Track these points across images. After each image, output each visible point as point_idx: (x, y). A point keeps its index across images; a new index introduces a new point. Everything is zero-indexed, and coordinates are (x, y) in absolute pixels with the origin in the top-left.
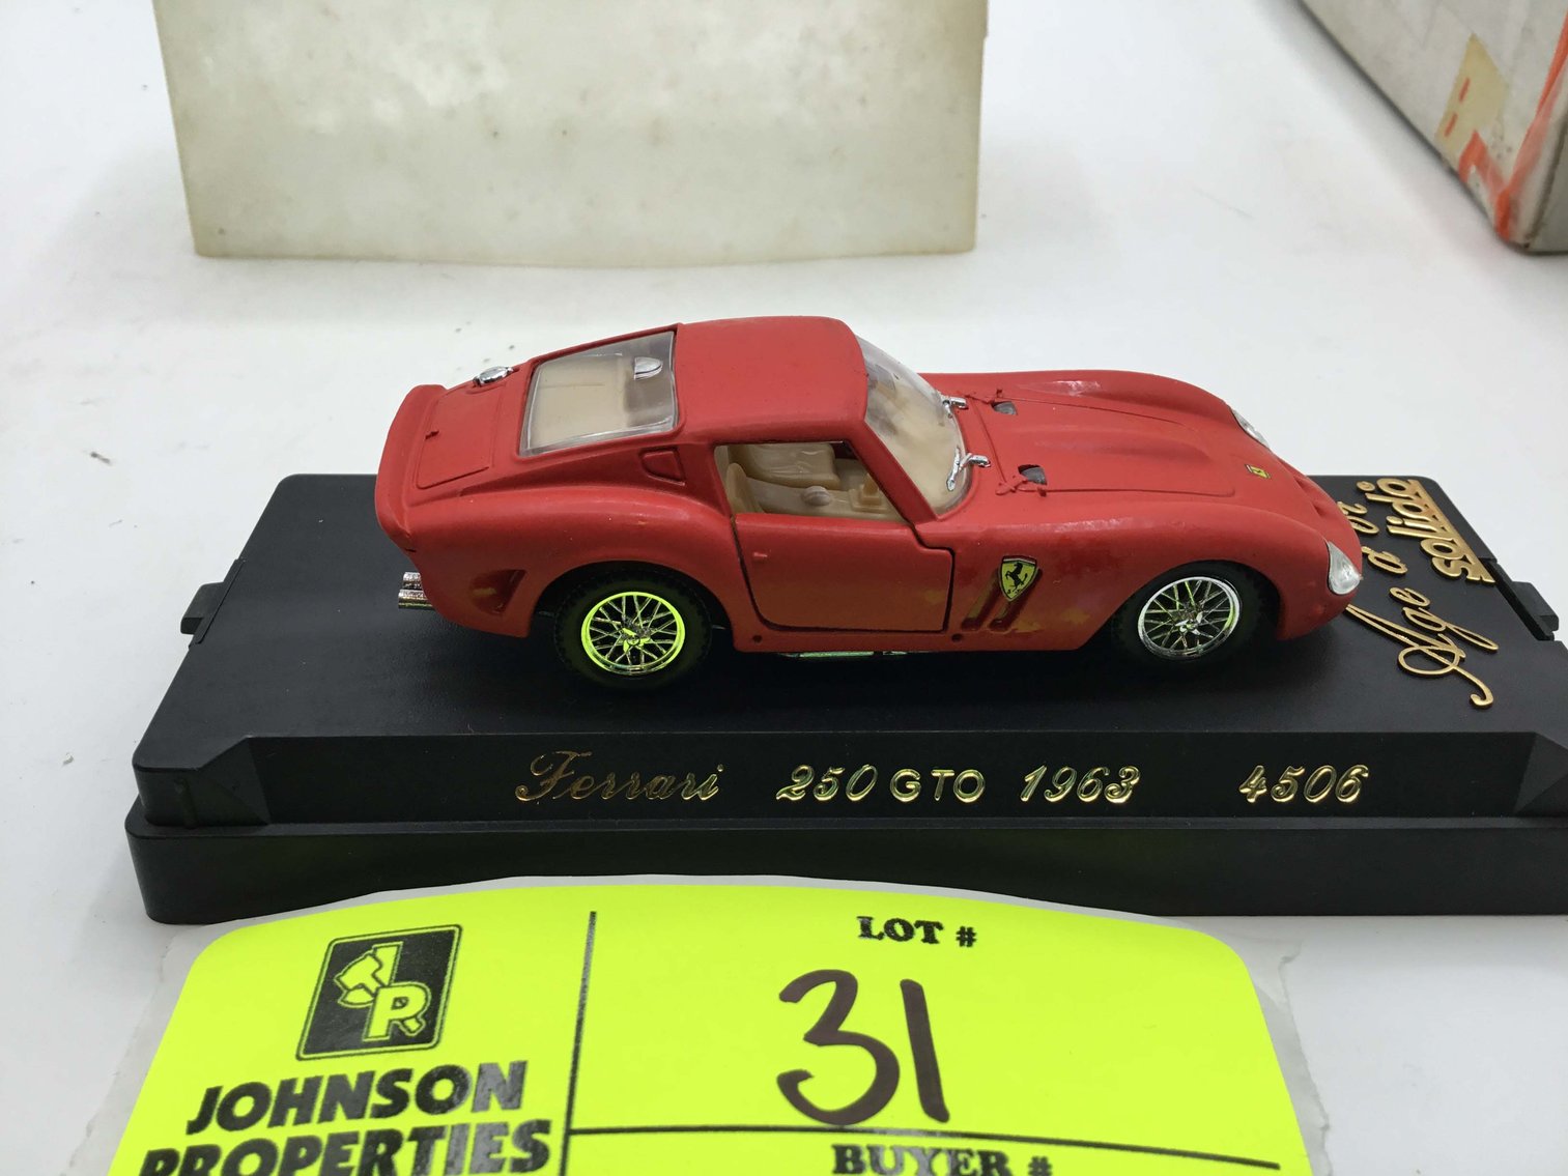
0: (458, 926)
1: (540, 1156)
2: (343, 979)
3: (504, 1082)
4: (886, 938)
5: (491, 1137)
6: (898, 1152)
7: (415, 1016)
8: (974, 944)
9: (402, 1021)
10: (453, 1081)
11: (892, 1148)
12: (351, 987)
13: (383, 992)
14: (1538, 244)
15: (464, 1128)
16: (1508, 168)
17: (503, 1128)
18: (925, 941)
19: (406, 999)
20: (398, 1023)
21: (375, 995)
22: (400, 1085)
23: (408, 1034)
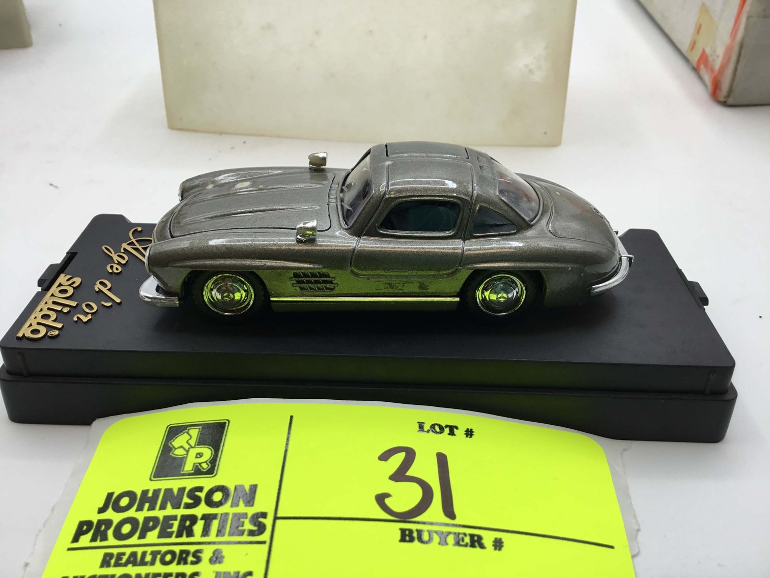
0: (228, 420)
1: (261, 529)
2: (173, 443)
3: (247, 494)
4: (431, 433)
5: (239, 519)
6: (430, 532)
7: (206, 462)
8: (473, 437)
9: (200, 464)
10: (222, 492)
11: (428, 531)
12: (176, 447)
13: (191, 450)
14: (730, 101)
15: (227, 514)
16: (717, 65)
17: (245, 515)
18: (449, 434)
19: (202, 453)
20: (198, 465)
21: (188, 451)
22: (198, 494)
23: (202, 470)
